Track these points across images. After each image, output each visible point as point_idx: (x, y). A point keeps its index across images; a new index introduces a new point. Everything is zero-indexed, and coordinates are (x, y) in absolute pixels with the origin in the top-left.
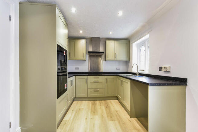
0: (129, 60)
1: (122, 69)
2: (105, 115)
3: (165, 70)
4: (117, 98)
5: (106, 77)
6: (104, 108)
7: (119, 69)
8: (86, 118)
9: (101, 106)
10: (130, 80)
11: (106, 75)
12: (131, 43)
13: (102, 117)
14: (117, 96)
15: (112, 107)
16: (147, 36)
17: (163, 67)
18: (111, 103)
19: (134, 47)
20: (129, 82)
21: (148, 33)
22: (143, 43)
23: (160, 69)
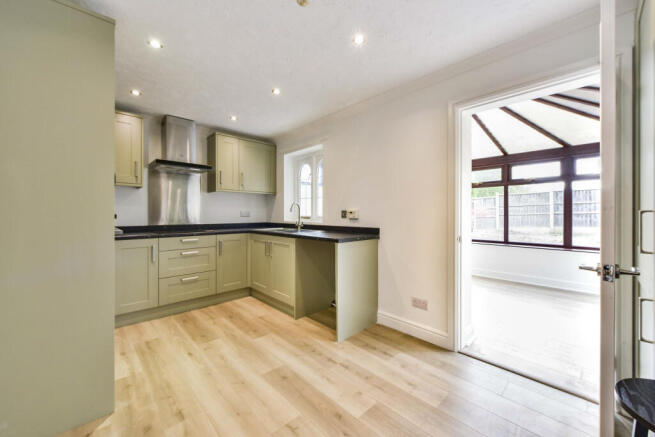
0: (275, 194)
1: (256, 215)
2: (239, 333)
3: (351, 216)
4: (250, 291)
5: (221, 238)
6: (225, 321)
7: (248, 216)
8: (190, 354)
9: (212, 318)
10: (294, 240)
11: (220, 233)
12: (279, 151)
13: (233, 338)
14: (249, 285)
15: (245, 314)
16: (318, 147)
17: (349, 210)
18: (238, 306)
19: (287, 161)
20: (292, 244)
21: (321, 142)
22: (308, 159)
23: (344, 214)
